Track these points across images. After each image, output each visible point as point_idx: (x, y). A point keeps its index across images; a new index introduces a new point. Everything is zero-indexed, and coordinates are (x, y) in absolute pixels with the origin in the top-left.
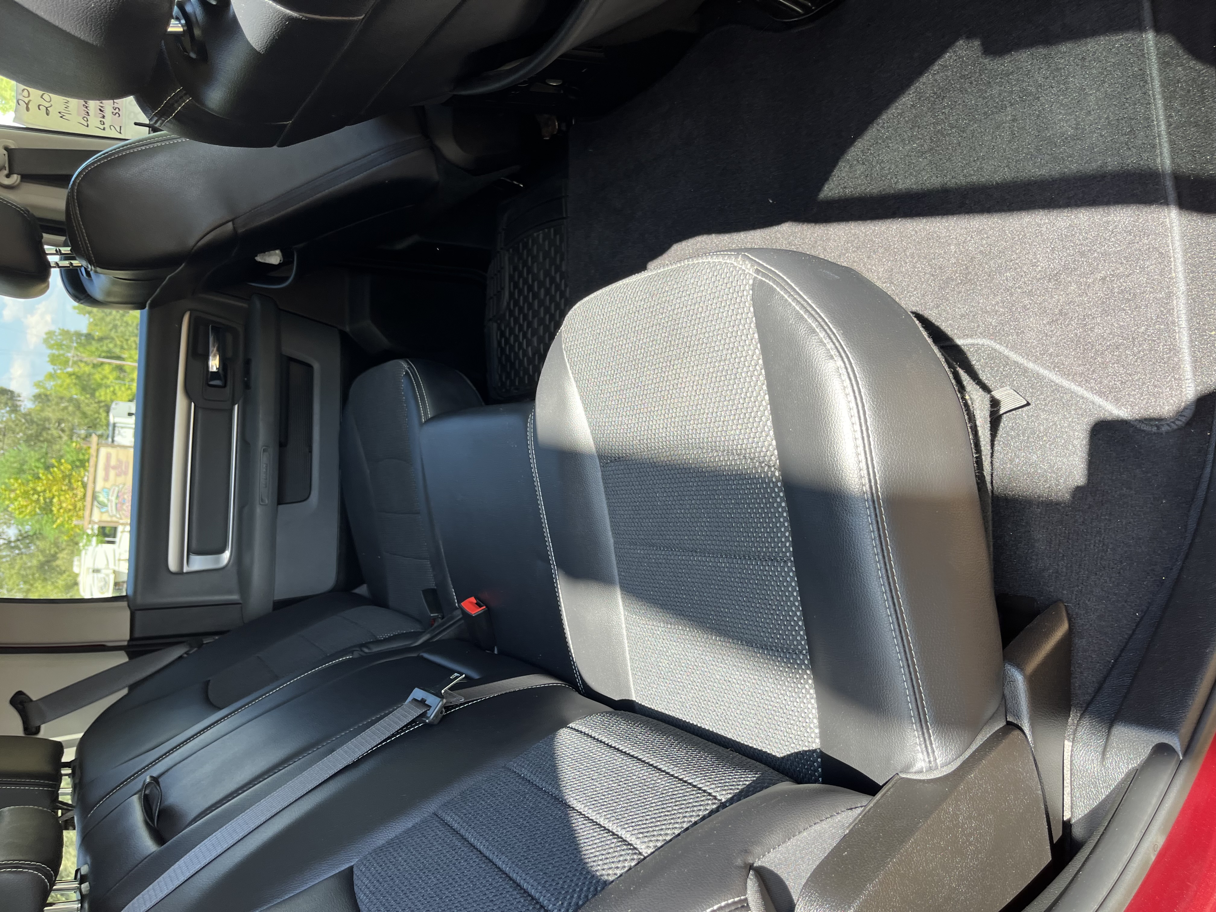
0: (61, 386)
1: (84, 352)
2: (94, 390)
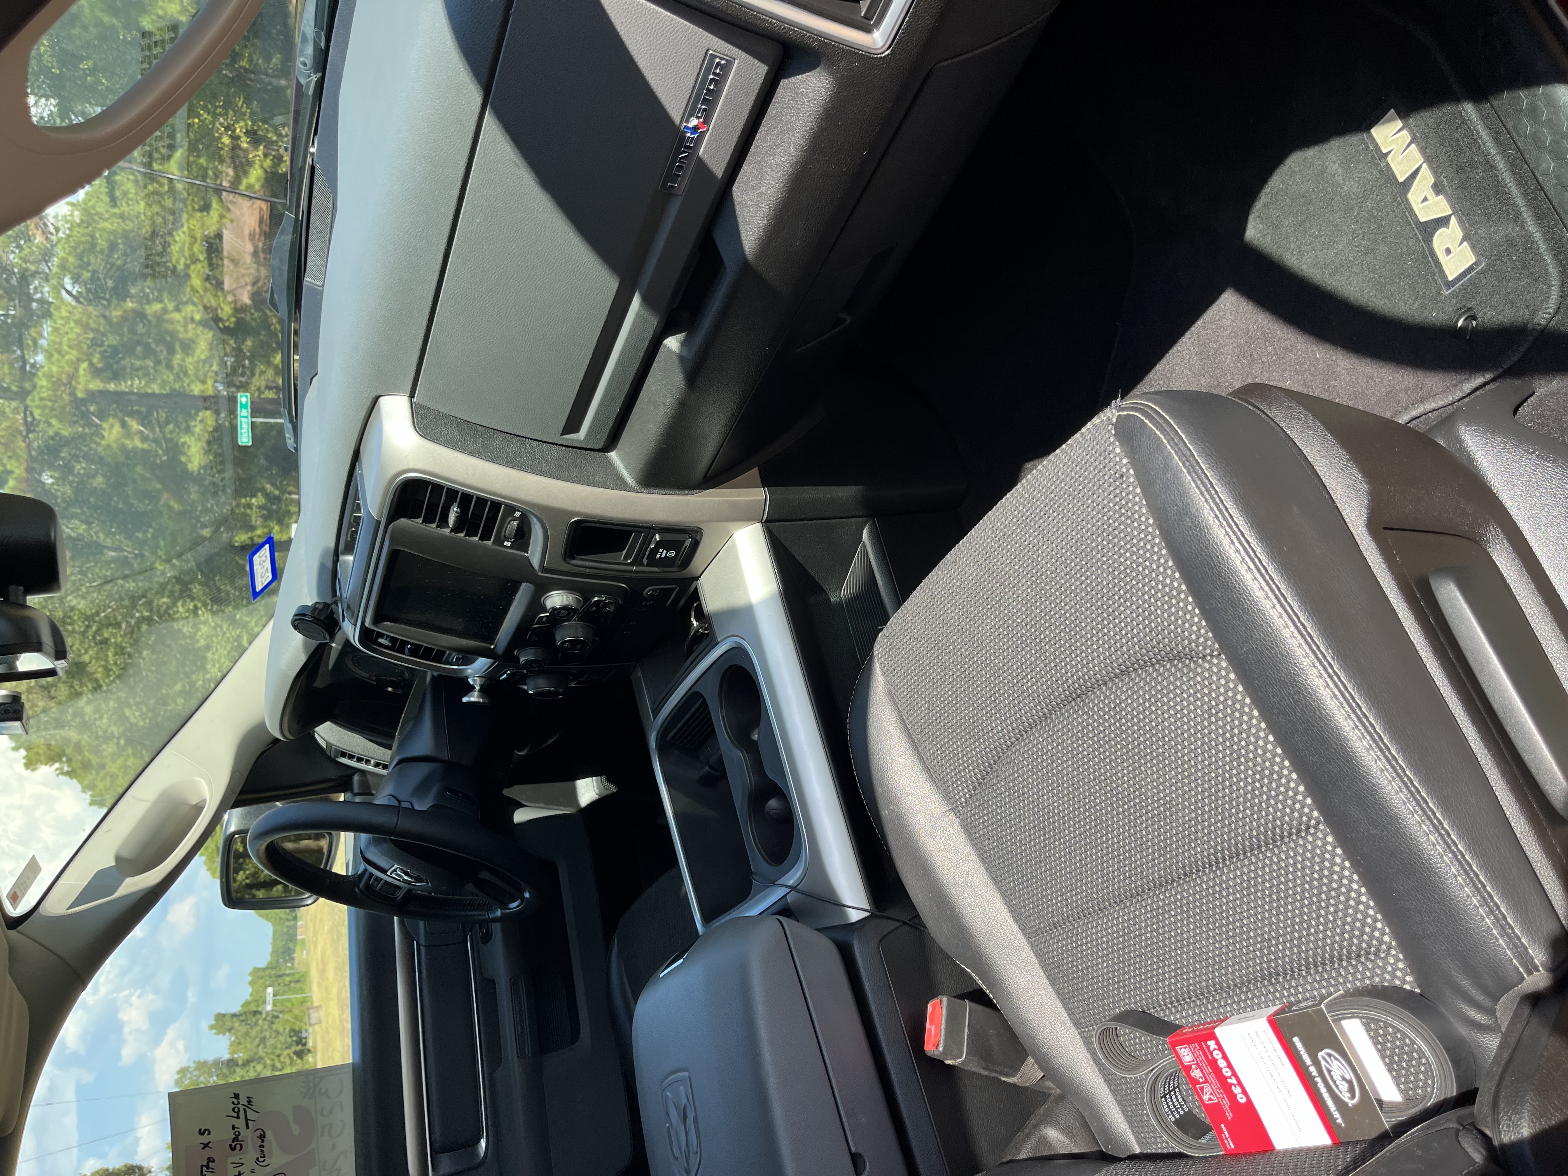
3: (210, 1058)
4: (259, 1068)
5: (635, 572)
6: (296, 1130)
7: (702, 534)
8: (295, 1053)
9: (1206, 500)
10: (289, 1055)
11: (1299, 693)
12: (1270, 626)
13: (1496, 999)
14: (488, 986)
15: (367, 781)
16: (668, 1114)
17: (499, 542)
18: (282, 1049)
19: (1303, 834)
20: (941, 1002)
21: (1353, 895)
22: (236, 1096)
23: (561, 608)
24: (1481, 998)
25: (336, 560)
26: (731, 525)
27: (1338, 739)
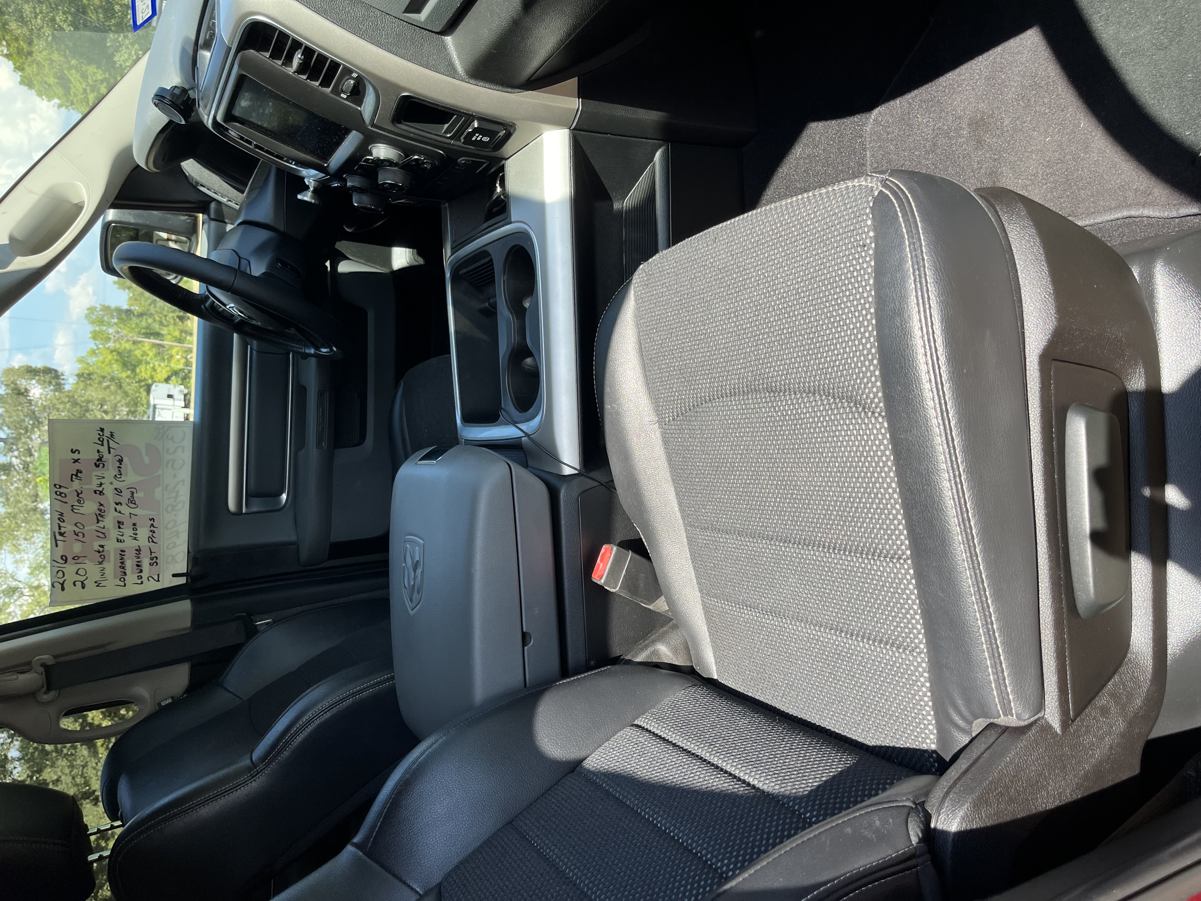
0: (103, 363)
1: (125, 329)
2: (135, 366)
3: (113, 305)
4: (150, 321)
5: (453, 145)
6: (147, 460)
7: (515, 129)
8: (178, 317)
9: (919, 312)
10: (173, 317)
11: (929, 485)
12: (928, 431)
13: (977, 718)
14: (301, 391)
15: (222, 211)
16: (405, 557)
17: (337, 91)
18: (168, 312)
19: (895, 561)
20: (612, 549)
21: (912, 612)
22: (102, 430)
23: (384, 160)
24: (966, 713)
25: (195, 52)
26: (543, 126)
27: (942, 528)
